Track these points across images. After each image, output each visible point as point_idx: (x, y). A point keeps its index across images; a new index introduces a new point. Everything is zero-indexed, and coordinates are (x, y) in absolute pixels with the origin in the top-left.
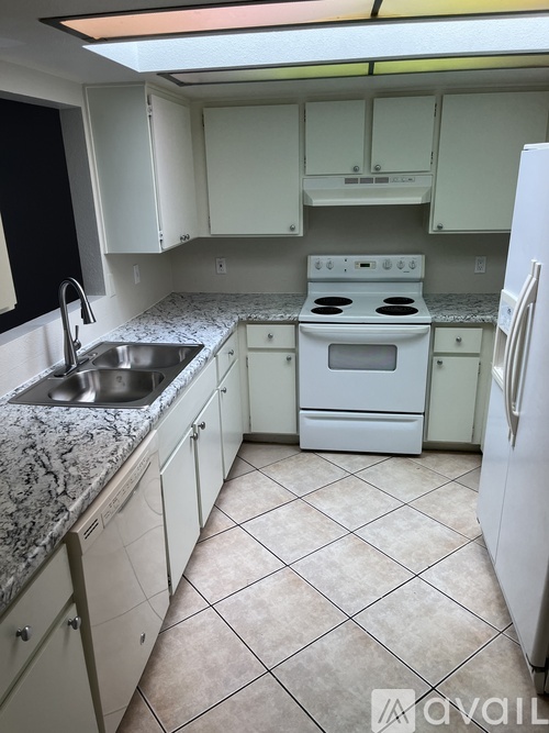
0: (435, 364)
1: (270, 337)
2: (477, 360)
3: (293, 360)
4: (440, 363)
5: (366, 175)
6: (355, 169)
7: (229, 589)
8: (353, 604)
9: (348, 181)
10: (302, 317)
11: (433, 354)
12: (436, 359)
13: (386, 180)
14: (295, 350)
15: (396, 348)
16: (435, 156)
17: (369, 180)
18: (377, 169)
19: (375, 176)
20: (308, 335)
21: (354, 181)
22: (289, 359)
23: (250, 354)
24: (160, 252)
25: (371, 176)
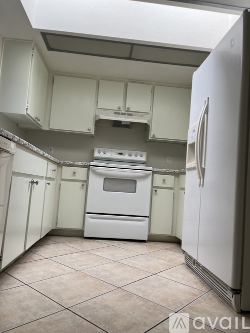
0: (154, 192)
1: (74, 173)
2: (172, 191)
3: (85, 186)
4: (156, 191)
5: (123, 112)
6: (119, 108)
7: (40, 278)
8: (120, 283)
9: (115, 113)
10: (92, 163)
11: (153, 187)
12: (154, 189)
13: (131, 115)
14: (86, 181)
15: (136, 181)
16: (152, 108)
17: (125, 114)
18: (128, 109)
19: (127, 113)
20: (94, 172)
21: (118, 113)
22: (83, 185)
23: (63, 183)
24: (26, 113)
25: (125, 112)
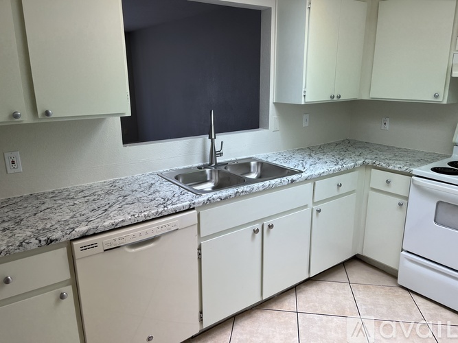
1: (388, 182)
3: (405, 207)
10: (416, 171)
14: (406, 198)
20: (418, 187)
22: (401, 204)
23: (372, 193)
24: (303, 103)
